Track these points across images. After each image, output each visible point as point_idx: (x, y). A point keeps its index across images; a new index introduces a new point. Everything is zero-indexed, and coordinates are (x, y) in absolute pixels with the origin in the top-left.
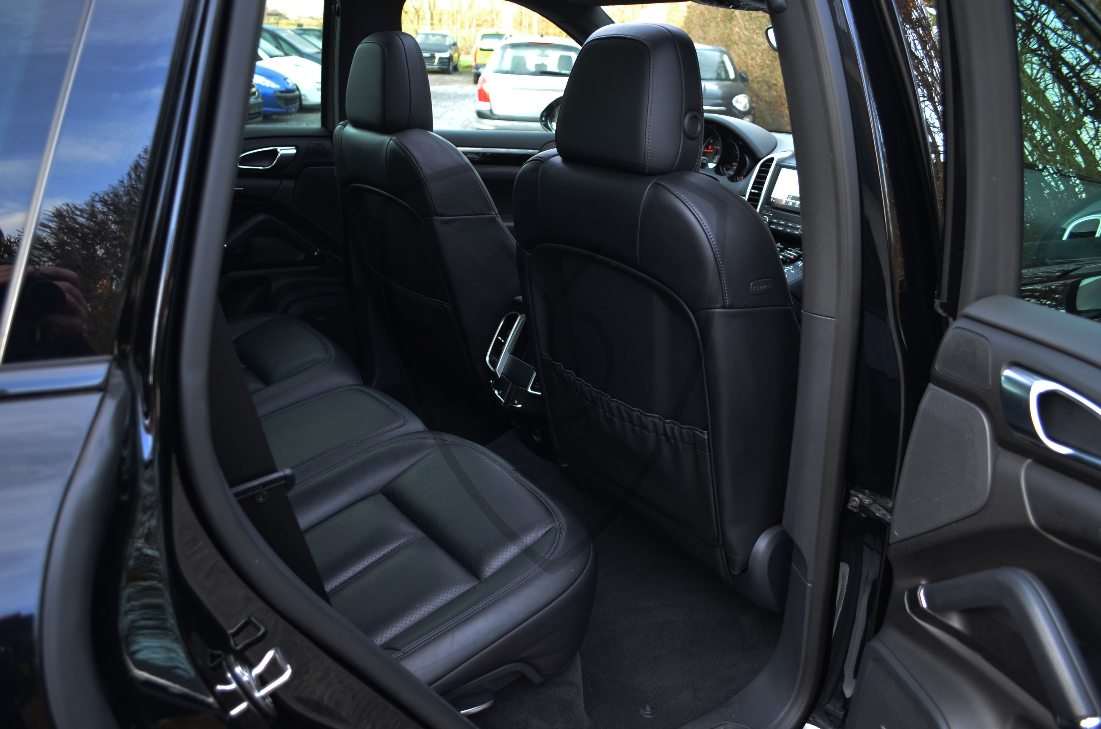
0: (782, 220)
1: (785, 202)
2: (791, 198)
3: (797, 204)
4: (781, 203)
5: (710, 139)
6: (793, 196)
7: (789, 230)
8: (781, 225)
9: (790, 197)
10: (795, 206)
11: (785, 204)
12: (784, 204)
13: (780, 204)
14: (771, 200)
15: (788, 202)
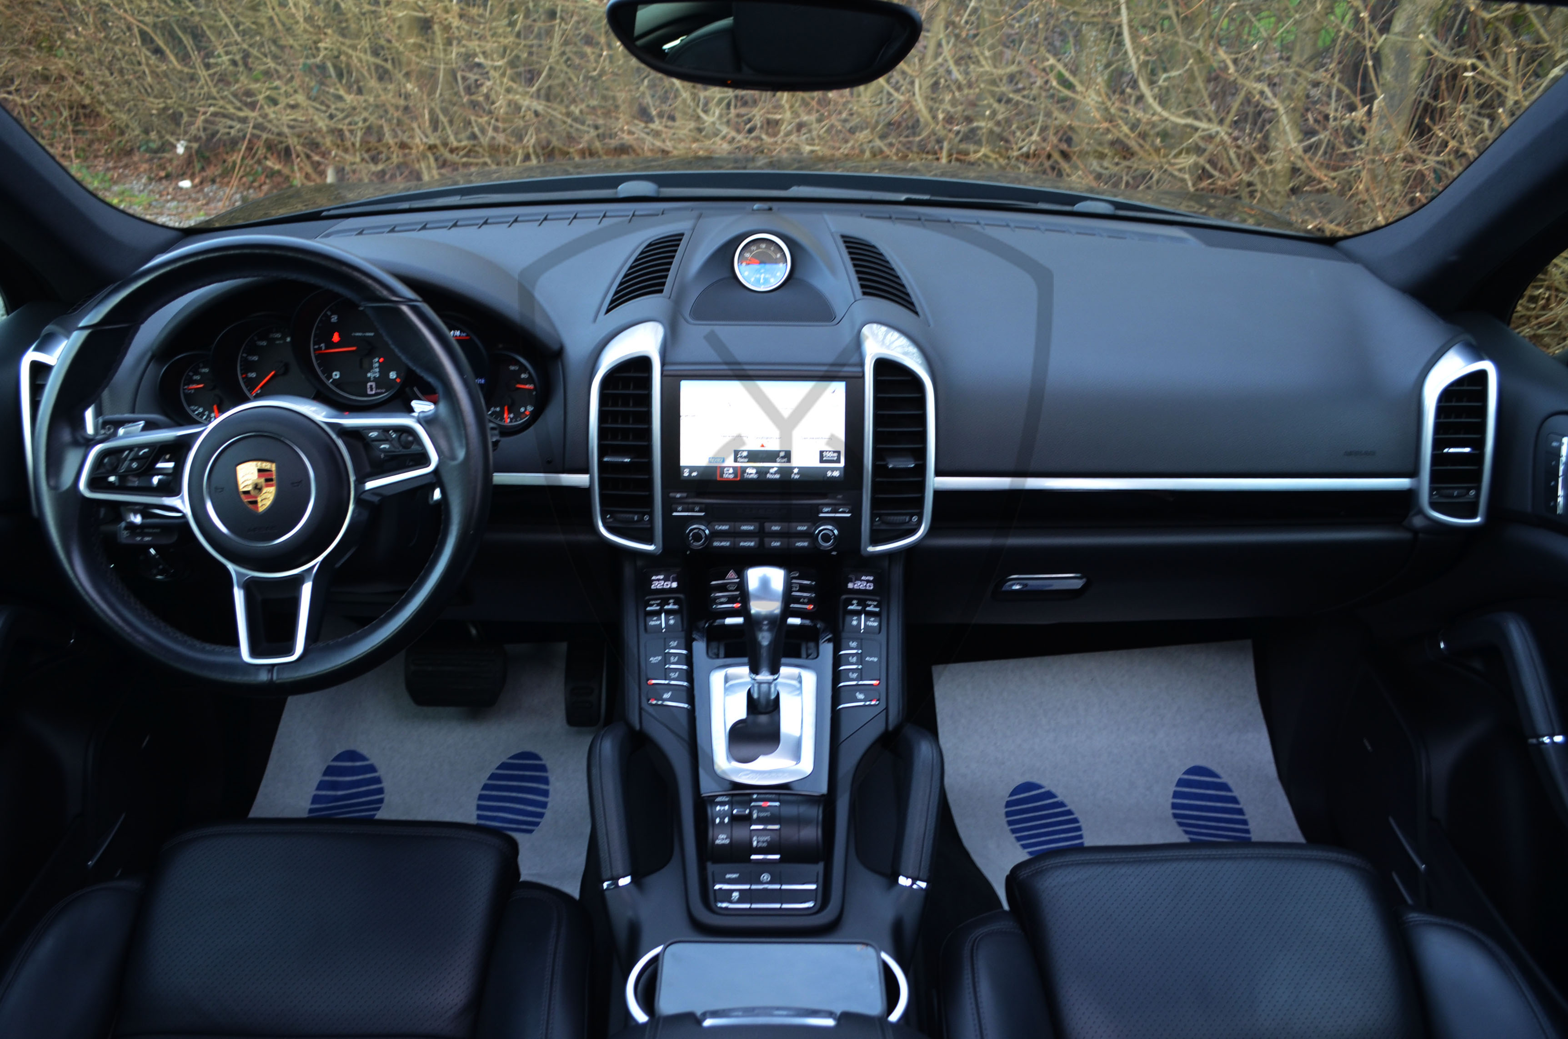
0: (747, 520)
1: (731, 471)
2: (745, 457)
3: (772, 471)
4: (722, 475)
5: (326, 314)
6: (749, 452)
7: (778, 544)
8: (747, 535)
9: (741, 457)
10: (769, 476)
11: (736, 476)
12: (731, 476)
13: (718, 479)
14: (686, 474)
15: (744, 470)
